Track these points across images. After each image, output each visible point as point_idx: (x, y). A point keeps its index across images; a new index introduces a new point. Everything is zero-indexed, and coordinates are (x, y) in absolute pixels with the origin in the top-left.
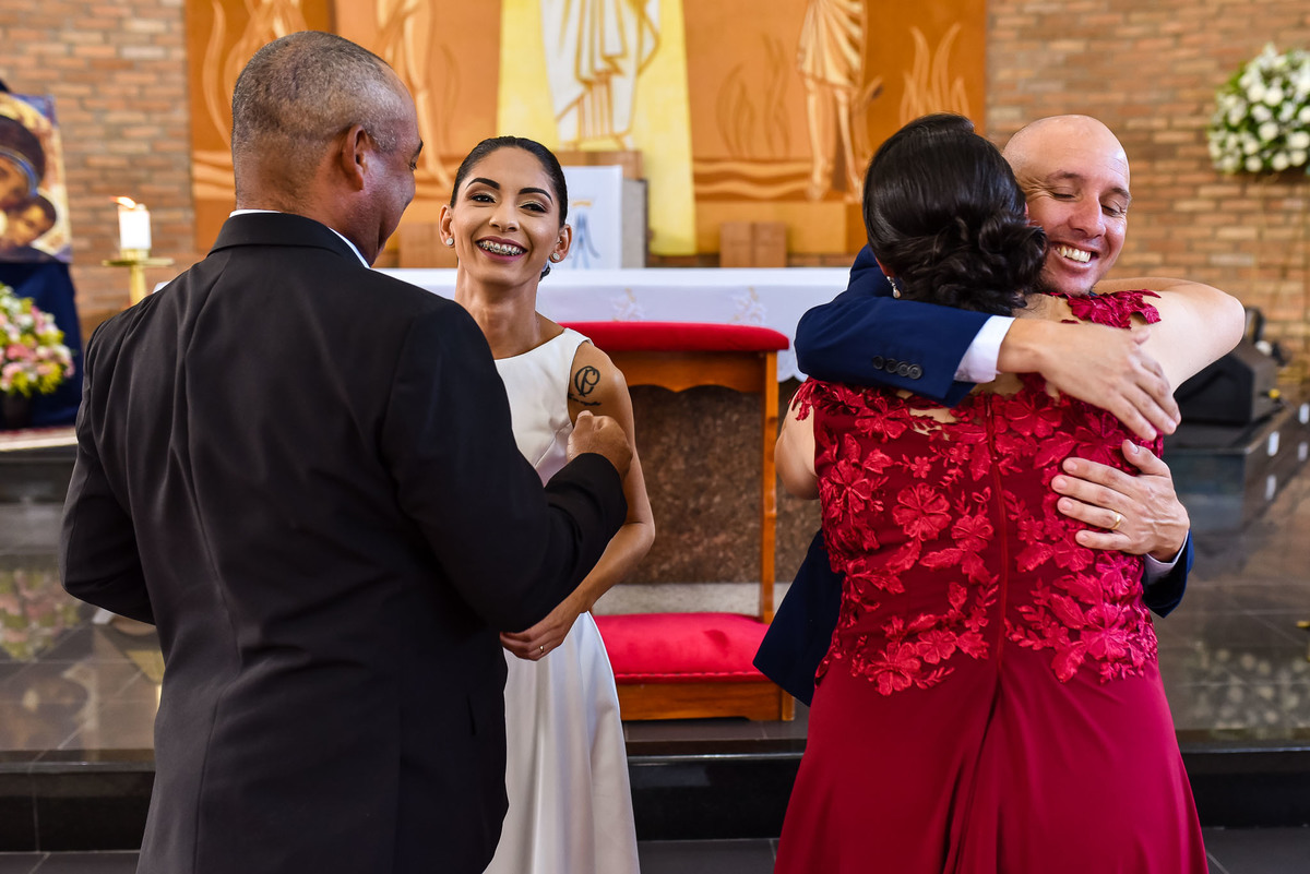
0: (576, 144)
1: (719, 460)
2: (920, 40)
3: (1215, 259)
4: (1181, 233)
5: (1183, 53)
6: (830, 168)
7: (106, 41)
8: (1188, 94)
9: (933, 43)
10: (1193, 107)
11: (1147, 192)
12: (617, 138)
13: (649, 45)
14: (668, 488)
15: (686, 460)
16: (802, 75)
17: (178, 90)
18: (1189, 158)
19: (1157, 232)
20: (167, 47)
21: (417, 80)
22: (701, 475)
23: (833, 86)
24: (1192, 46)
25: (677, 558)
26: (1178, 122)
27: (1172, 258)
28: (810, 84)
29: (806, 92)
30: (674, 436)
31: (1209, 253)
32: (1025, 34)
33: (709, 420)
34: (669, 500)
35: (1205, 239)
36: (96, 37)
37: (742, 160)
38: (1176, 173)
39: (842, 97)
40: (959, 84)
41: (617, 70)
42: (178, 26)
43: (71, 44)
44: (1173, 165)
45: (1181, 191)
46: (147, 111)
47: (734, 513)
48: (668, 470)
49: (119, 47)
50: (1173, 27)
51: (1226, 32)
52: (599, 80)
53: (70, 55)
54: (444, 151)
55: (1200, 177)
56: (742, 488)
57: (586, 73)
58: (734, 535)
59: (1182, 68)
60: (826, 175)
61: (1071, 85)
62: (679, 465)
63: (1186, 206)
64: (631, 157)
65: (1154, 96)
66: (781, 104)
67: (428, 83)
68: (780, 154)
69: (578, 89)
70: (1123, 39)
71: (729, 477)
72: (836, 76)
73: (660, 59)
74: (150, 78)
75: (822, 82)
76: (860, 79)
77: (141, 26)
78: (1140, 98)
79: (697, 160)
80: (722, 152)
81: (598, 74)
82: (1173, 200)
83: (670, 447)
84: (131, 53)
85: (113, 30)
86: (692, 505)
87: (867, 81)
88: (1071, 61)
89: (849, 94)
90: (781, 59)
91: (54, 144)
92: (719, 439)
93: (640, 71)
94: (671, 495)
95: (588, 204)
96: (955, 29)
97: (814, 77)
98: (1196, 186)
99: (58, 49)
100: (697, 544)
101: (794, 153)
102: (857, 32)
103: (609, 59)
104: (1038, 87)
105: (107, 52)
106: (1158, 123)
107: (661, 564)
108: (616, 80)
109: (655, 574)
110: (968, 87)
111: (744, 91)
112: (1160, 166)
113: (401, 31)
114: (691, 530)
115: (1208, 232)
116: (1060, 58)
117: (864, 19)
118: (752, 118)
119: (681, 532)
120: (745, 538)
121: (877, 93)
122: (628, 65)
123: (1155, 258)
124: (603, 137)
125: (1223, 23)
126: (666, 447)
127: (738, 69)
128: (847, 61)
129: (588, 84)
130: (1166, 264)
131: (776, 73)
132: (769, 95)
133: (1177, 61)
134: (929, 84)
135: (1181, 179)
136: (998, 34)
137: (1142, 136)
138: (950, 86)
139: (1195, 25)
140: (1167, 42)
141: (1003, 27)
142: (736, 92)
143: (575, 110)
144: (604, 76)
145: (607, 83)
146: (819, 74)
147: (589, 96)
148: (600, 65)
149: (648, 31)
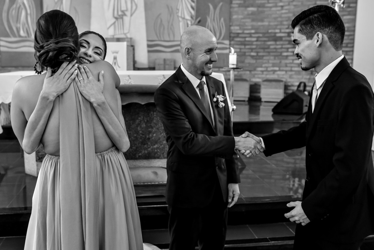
0: (113, 36)
1: (155, 124)
2: (211, 7)
3: (293, 69)
4: (284, 62)
5: (284, 11)
9: (215, 8)
10: (287, 27)
11: (274, 50)
12: (125, 34)
13: (134, 7)
14: (141, 132)
15: (146, 124)
16: (178, 16)
18: (286, 41)
19: (277, 61)
22: (150, 128)
23: (187, 20)
24: (286, 9)
25: (143, 152)
26: (283, 31)
27: (281, 69)
28: (180, 19)
29: (179, 21)
30: (142, 117)
31: (292, 67)
32: (240, 6)
33: (152, 113)
34: (141, 135)
35: (290, 63)
37: (161, 41)
38: (282, 45)
39: (189, 23)
40: (222, 19)
41: (125, 15)
44: (281, 43)
45: (283, 50)
47: (159, 139)
48: (141, 127)
50: (281, 4)
51: (295, 6)
52: (119, 17)
55: (289, 46)
56: (162, 132)
57: (116, 15)
58: (160, 145)
59: (283, 16)
61: (253, 20)
62: (144, 125)
63: (285, 54)
64: (129, 40)
65: (276, 23)
66: (172, 25)
68: (172, 39)
69: (114, 20)
70: (267, 7)
71: (158, 129)
72: (188, 17)
73: (137, 12)
75: (184, 18)
76: (194, 18)
78: (272, 24)
79: (148, 41)
80: (156, 38)
81: (119, 16)
82: (282, 52)
83: (141, 120)
86: (147, 137)
87: (196, 19)
88: (253, 13)
89: (191, 22)
90: (172, 12)
92: (155, 118)
93: (131, 15)
94: (141, 134)
95: (117, 53)
96: (221, 4)
97: (181, 17)
100: (149, 148)
101: (176, 39)
102: (193, 4)
103: (123, 11)
104: (244, 20)
106: (277, 31)
107: (139, 153)
108: (125, 18)
109: (137, 156)
110: (225, 20)
111: (161, 21)
112: (278, 43)
114: (147, 144)
115: (291, 61)
116: (250, 12)
117: (195, 1)
118: (164, 29)
119: (144, 145)
120: (163, 146)
121: (199, 22)
122: (128, 13)
123: (277, 69)
124: (121, 34)
126: (140, 120)
127: (160, 14)
128: (191, 13)
129: (116, 18)
130: (280, 70)
131: (171, 16)
132: (169, 22)
133: (282, 14)
134: (214, 20)
135: (284, 46)
136: (233, 5)
137: (273, 35)
138: (220, 19)
139: (287, 4)
140: (279, 8)
141: (235, 4)
142: (159, 21)
143: (113, 27)
144: (121, 16)
145: (122, 18)
146: (183, 16)
147: (117, 23)
148: (120, 13)
149: (134, 4)
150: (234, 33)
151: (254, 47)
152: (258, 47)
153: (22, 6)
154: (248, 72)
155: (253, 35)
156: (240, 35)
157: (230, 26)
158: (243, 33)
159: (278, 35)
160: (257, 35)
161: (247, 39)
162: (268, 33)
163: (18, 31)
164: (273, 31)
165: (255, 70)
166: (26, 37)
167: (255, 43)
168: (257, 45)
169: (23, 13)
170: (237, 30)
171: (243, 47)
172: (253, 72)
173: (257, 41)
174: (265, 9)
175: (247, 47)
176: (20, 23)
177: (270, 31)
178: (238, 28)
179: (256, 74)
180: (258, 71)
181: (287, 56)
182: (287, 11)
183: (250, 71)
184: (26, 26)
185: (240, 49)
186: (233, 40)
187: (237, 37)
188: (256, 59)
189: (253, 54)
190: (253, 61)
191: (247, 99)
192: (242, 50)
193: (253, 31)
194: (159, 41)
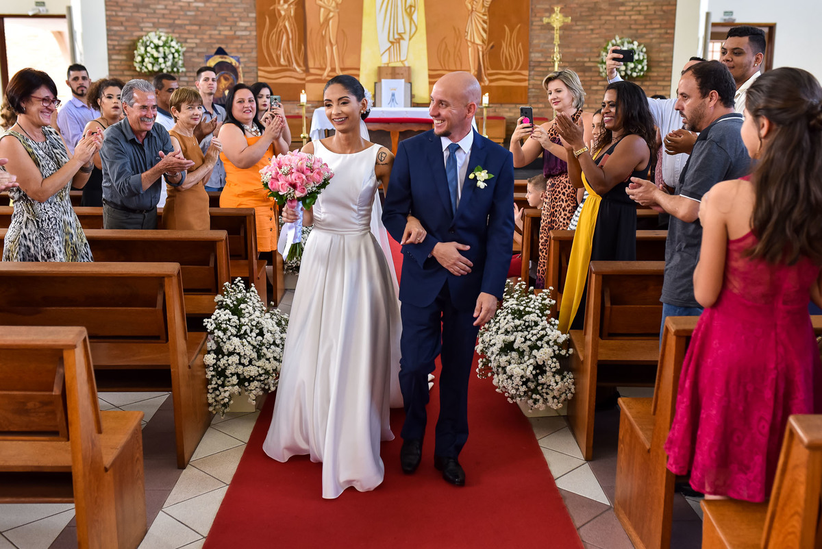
0: (388, 64)
2: (507, 29)
5: (594, 36)
6: (476, 73)
7: (231, 30)
8: (595, 50)
9: (512, 31)
12: (402, 62)
13: (413, 30)
16: (466, 40)
17: (254, 46)
20: (250, 31)
21: (333, 41)
23: (477, 44)
24: (597, 34)
26: (592, 60)
27: (590, 106)
28: (469, 44)
29: (468, 47)
36: (228, 28)
38: (591, 77)
39: (480, 48)
40: (520, 44)
41: (403, 39)
42: (254, 24)
43: (220, 31)
44: (591, 74)
45: (592, 82)
46: (243, 53)
49: (235, 32)
50: (591, 27)
51: (606, 29)
52: (396, 42)
53: (220, 34)
54: (342, 66)
55: (599, 78)
57: (391, 39)
59: (593, 41)
60: (475, 76)
64: (407, 69)
65: (585, 50)
66: (459, 50)
67: (337, 42)
68: (459, 68)
69: (390, 45)
70: (575, 30)
72: (478, 41)
74: (245, 42)
75: (474, 43)
76: (486, 43)
77: (242, 24)
78: (580, 51)
79: (429, 70)
80: (439, 68)
81: (395, 39)
82: (591, 86)
84: (239, 33)
85: (233, 26)
87: (488, 45)
89: (483, 48)
90: (459, 35)
91: (240, 70)
93: (410, 39)
95: (395, 90)
96: (519, 26)
97: (471, 41)
98: (598, 81)
99: (216, 32)
102: (485, 26)
103: (399, 34)
104: (547, 46)
105: (232, 33)
106: (586, 59)
108: (402, 41)
110: (523, 45)
111: (446, 46)
112: (587, 74)
113: (328, 25)
117: (488, 21)
118: (449, 55)
121: (492, 47)
122: (406, 37)
124: (397, 62)
125: (606, 26)
127: (445, 38)
128: (482, 36)
129: (391, 42)
131: (457, 40)
132: (455, 47)
133: (592, 39)
134: (510, 45)
135: (593, 79)
136: (533, 27)
137: (581, 64)
138: (517, 45)
139: (598, 27)
140: (589, 32)
141: (535, 25)
142: (444, 46)
143: (387, 52)
144: (398, 40)
145: (399, 43)
146: (472, 40)
147: (392, 47)
148: (396, 36)
149: (413, 25)
150: (534, 62)
153: (283, 30)
156: (542, 64)
157: (530, 53)
158: (546, 61)
159: (587, 65)
162: (575, 61)
163: (279, 59)
164: (581, 59)
166: (286, 66)
169: (285, 38)
170: (539, 57)
174: (572, 33)
176: (280, 49)
177: (577, 60)
178: (538, 55)
181: (597, 90)
182: (597, 36)
184: (287, 52)
186: (533, 70)
187: (539, 66)
194: (443, 70)
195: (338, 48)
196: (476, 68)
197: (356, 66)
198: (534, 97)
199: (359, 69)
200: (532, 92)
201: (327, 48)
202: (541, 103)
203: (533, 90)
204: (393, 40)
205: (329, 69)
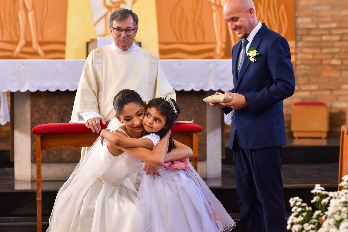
6: (224, 46)
16: (210, 2)
21: (29, 6)
28: (214, 8)
29: (212, 11)
37: (183, 43)
40: (282, 7)
41: (123, 2)
52: (115, 6)
54: (41, 39)
57: (109, 3)
60: (222, 49)
61: (334, 7)
66: (200, 17)
67: (33, 7)
68: (200, 40)
69: (105, 10)
79: (160, 43)
80: (172, 39)
81: (114, 3)
93: (134, 2)
97: (215, 5)
101: (206, 40)
104: (319, 8)
108: (122, 6)
110: (286, 8)
111: (183, 11)
118: (187, 23)
129: (108, 7)
131: (198, 3)
132: (195, 13)
134: (269, 7)
138: (279, 8)
142: (179, 11)
143: (103, 21)
144: (117, 5)
146: (218, 3)
150: (302, 29)
151: (336, 50)
152: (343, 51)
154: (328, 93)
155: (334, 32)
156: (313, 32)
157: (296, 17)
158: (317, 28)
160: (340, 32)
161: (324, 38)
165: (339, 88)
167: (337, 44)
168: (341, 47)
170: (308, 23)
171: (318, 51)
172: (336, 93)
173: (341, 40)
175: (325, 51)
178: (308, 20)
179: (341, 95)
180: (344, 90)
183: (331, 90)
185: (314, 54)
186: (301, 40)
187: (308, 35)
188: (341, 70)
189: (334, 62)
190: (335, 74)
191: (324, 135)
192: (317, 57)
193: (334, 25)
194: (179, 43)
195: (35, 14)
196: (224, 40)
197: (60, 39)
198: (304, 75)
199: (64, 43)
200: (300, 70)
201: (20, 15)
202: (314, 83)
203: (302, 67)
204: (111, 5)
205: (22, 42)
